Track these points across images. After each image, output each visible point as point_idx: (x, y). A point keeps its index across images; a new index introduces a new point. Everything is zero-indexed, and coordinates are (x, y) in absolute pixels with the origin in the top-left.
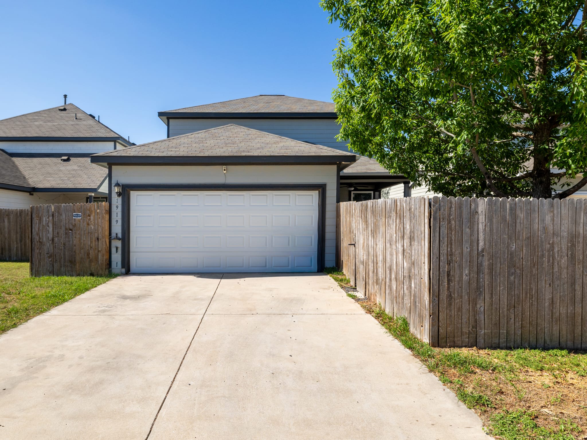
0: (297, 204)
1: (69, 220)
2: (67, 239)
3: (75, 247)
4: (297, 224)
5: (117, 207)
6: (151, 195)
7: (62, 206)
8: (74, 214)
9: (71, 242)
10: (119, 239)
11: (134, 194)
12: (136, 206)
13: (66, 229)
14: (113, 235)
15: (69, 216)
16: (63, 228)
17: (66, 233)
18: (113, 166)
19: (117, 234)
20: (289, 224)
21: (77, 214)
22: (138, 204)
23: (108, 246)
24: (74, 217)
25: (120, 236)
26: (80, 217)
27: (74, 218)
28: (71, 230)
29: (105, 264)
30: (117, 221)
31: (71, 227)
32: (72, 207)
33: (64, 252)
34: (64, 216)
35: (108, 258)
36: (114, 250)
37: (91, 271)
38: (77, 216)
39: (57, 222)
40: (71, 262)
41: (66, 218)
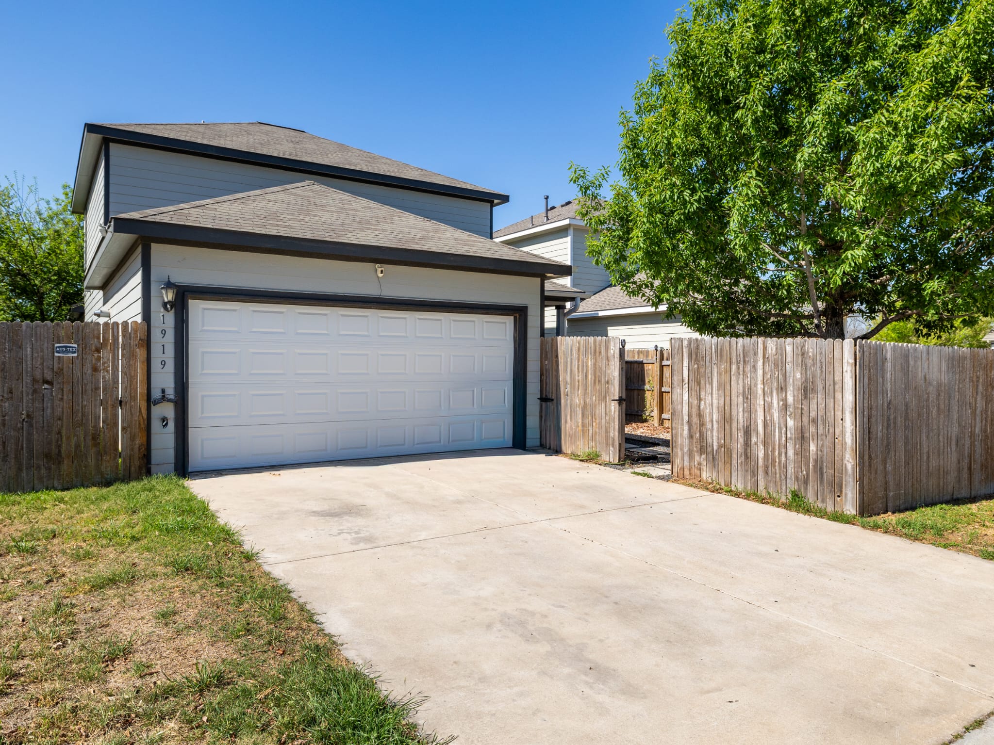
0: (485, 337)
1: (43, 358)
2: (37, 404)
3: (59, 422)
4: (484, 369)
5: (164, 333)
6: (235, 310)
7: (24, 328)
8: (57, 345)
9: (49, 411)
10: (169, 400)
11: (196, 307)
12: (202, 331)
13: (34, 381)
14: (156, 394)
15: (42, 351)
16: (27, 379)
17: (35, 391)
18: (154, 246)
19: (163, 391)
20: (474, 370)
21: (66, 347)
22: (205, 328)
23: (145, 417)
24: (57, 352)
25: (171, 393)
26: (75, 352)
27: (56, 354)
28: (48, 382)
29: (137, 455)
30: (163, 363)
31: (48, 376)
32: (51, 331)
33: (30, 434)
34: (29, 349)
35: (145, 443)
36: (156, 425)
37: (102, 474)
38: (67, 350)
39: (7, 365)
40: (48, 456)
41: (35, 355)
